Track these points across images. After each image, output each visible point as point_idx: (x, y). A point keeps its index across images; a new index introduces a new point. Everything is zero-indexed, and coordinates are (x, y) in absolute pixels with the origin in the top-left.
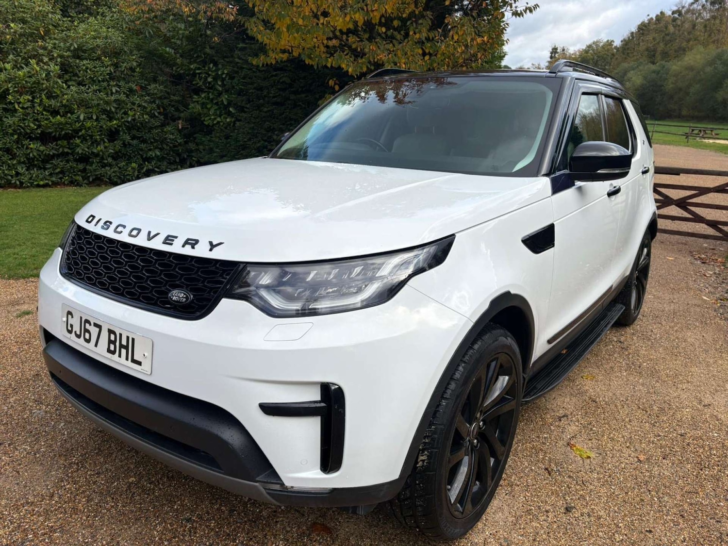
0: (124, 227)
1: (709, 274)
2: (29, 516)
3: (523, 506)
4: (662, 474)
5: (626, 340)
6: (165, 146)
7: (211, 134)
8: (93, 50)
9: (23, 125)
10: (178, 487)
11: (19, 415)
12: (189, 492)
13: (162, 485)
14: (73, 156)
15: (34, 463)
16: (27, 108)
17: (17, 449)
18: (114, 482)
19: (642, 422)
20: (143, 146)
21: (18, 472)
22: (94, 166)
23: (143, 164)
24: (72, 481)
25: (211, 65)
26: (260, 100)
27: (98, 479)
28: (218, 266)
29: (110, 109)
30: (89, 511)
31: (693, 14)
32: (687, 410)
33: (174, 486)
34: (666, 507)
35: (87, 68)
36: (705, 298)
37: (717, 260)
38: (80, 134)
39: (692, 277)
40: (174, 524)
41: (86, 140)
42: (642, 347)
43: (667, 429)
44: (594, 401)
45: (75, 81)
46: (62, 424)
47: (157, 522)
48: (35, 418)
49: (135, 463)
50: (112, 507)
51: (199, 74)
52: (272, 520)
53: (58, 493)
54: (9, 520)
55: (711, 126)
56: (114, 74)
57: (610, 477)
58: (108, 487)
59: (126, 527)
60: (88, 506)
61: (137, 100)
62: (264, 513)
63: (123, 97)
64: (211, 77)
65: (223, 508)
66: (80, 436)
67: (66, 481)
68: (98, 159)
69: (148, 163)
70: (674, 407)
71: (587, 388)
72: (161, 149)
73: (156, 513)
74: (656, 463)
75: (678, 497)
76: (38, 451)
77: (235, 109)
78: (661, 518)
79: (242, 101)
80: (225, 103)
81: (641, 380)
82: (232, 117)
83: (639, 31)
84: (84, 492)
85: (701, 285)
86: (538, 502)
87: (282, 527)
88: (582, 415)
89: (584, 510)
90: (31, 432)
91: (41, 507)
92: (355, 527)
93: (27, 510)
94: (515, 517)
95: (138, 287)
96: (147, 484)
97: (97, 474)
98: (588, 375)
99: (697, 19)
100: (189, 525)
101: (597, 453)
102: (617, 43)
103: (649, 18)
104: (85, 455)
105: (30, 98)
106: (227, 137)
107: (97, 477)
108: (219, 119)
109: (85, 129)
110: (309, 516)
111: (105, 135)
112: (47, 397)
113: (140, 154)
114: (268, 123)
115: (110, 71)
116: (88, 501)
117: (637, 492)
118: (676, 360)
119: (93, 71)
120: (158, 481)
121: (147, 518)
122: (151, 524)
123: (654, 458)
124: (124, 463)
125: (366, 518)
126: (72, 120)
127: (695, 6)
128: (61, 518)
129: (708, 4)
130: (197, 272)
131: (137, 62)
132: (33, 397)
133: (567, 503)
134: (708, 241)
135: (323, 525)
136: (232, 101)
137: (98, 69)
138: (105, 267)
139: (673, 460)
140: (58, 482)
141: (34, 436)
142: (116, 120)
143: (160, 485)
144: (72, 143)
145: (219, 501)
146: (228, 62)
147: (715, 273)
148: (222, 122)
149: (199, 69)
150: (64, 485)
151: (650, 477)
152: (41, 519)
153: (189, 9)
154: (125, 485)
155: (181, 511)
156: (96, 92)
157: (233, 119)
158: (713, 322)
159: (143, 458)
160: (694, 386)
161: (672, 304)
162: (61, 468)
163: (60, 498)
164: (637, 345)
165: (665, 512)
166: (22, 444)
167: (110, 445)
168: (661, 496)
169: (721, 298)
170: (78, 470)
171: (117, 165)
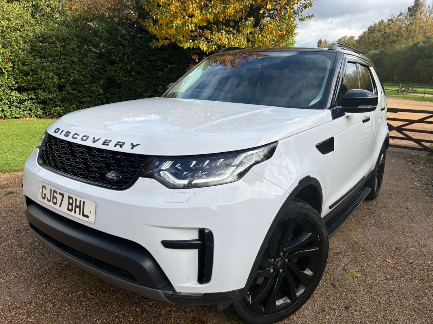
0: (78, 135)
1: (417, 170)
2: (17, 315)
3: (320, 306)
4: (400, 286)
5: (372, 208)
6: (93, 95)
7: (120, 87)
8: (50, 37)
9: (7, 82)
10: (109, 297)
11: (8, 254)
12: (116, 300)
13: (99, 296)
14: (37, 100)
15: (19, 283)
16: (10, 71)
17: (8, 275)
18: (69, 294)
19: (386, 256)
20: (79, 95)
21: (9, 289)
22: (50, 106)
23: (79, 105)
24: (43, 294)
25: (121, 47)
26: (150, 67)
27: (59, 293)
28: (136, 158)
29: (60, 72)
30: (54, 312)
31: (400, 21)
32: (412, 249)
33: (107, 296)
34: (405, 306)
35: (46, 48)
36: (416, 184)
37: (420, 162)
38: (42, 87)
39: (407, 172)
40: (107, 320)
41: (45, 91)
42: (382, 212)
43: (401, 260)
44: (357, 243)
45: (39, 55)
46: (35, 259)
47: (97, 318)
48: (18, 255)
49: (82, 282)
50: (69, 309)
51: (114, 52)
52: (168, 316)
53: (34, 301)
54: (5, 318)
55: (412, 86)
56: (63, 52)
57: (370, 288)
58: (65, 297)
59: (78, 321)
60: (54, 309)
61: (76, 67)
62: (163, 312)
63: (68, 65)
64: (121, 54)
65: (137, 309)
66: (47, 266)
67: (40, 293)
68: (52, 102)
69: (83, 105)
70: (404, 247)
71: (352, 236)
72: (90, 97)
73: (96, 313)
74: (397, 280)
75: (412, 300)
76: (21, 275)
77: (136, 73)
78: (403, 312)
79: (140, 68)
80: (129, 69)
81: (383, 231)
82: (133, 78)
83: (368, 31)
84: (51, 300)
85: (413, 176)
86: (329, 304)
87: (174, 320)
88: (350, 252)
89: (356, 308)
90: (17, 264)
91: (25, 310)
92: (219, 320)
93: (15, 312)
94: (316, 313)
95: (87, 171)
96: (90, 295)
97: (58, 289)
98: (352, 228)
99: (402, 24)
100: (117, 320)
101: (362, 274)
102: (356, 38)
103: (374, 23)
104: (51, 278)
105: (12, 65)
106: (130, 90)
107: (59, 291)
108: (125, 79)
109: (45, 84)
110: (190, 314)
111: (56, 88)
112: (25, 243)
113: (77, 100)
114: (155, 81)
115: (61, 50)
116: (54, 306)
117: (387, 297)
118: (403, 220)
119: (50, 50)
120: (96, 293)
121: (91, 316)
122: (93, 319)
123: (395, 277)
124: (75, 283)
125: (225, 315)
126: (37, 79)
127: (401, 17)
128: (37, 316)
129: (409, 16)
130: (123, 162)
131: (76, 45)
132: (17, 243)
133: (346, 304)
134: (414, 151)
135: (200, 319)
136: (133, 68)
137: (53, 49)
138: (66, 159)
139: (406, 278)
140: (34, 294)
141: (18, 267)
142: (63, 79)
143: (98, 296)
144: (37, 93)
145: (135, 305)
146: (131, 45)
147: (420, 170)
148: (127, 80)
149: (113, 49)
150: (39, 296)
151: (394, 288)
152: (25, 317)
153: (109, 14)
154: (76, 296)
155: (112, 311)
156: (52, 62)
157: (134, 79)
158: (422, 197)
159: (87, 280)
160: (415, 234)
161: (397, 187)
162: (36, 286)
163: (36, 304)
164: (379, 211)
165: (404, 309)
166: (11, 272)
167: (66, 271)
168: (402, 299)
169: (425, 184)
170: (47, 287)
171: (63, 106)
